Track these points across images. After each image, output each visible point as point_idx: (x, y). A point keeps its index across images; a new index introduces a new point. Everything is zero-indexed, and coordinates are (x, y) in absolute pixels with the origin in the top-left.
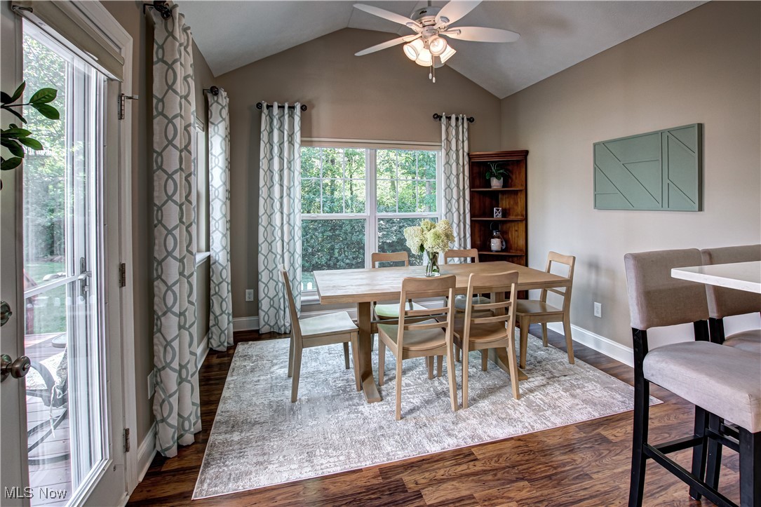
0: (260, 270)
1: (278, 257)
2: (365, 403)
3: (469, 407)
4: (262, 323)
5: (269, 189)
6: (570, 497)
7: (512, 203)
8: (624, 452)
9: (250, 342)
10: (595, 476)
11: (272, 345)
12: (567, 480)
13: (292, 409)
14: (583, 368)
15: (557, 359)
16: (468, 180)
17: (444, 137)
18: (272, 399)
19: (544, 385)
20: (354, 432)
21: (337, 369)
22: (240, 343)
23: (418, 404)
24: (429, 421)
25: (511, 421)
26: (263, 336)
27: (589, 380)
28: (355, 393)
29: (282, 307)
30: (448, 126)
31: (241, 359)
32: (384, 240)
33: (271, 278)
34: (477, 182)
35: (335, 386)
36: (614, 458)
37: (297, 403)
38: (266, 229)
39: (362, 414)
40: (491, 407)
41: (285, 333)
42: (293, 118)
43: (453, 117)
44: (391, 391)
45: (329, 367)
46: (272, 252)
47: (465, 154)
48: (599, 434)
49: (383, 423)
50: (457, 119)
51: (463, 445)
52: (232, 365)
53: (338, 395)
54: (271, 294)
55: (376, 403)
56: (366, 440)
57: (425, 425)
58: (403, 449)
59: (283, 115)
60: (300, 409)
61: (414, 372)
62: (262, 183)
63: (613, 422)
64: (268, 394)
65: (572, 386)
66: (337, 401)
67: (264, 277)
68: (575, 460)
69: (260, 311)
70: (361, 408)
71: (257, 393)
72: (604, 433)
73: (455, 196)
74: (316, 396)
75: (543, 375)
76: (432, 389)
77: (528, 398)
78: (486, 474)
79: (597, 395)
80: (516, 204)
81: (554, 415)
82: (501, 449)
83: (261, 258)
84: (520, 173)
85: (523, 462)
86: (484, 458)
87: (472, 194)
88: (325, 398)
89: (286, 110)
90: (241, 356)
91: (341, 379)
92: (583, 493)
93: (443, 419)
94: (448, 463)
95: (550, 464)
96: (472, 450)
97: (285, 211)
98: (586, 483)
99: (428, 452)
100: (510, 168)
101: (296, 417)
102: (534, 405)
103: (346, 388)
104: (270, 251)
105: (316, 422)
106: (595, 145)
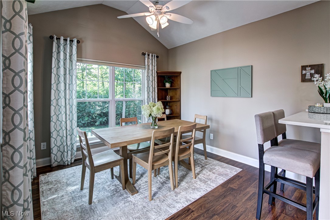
0: (52, 131)
1: (63, 123)
2: (130, 195)
3: (178, 187)
4: (53, 161)
5: (57, 85)
6: (235, 217)
7: (174, 94)
8: (241, 192)
9: (48, 174)
10: (237, 205)
11: (62, 173)
12: (229, 210)
13: (91, 209)
14: (211, 161)
15: (200, 159)
16: (157, 84)
17: (146, 63)
18: (77, 205)
19: (201, 171)
20: (132, 213)
21: (107, 180)
22: (41, 175)
23: (156, 190)
24: (165, 197)
25: (198, 189)
26: (54, 169)
27: (216, 165)
28: (122, 191)
29: (66, 151)
30: (148, 58)
31: (46, 185)
32: (102, 111)
33: (58, 135)
34: (160, 85)
35: (110, 190)
36: (239, 196)
37: (92, 204)
38: (55, 107)
39: (131, 202)
40: (187, 185)
41: (68, 165)
42: (72, 47)
43: (151, 55)
44: (140, 186)
45: (103, 180)
46: (59, 121)
47: (155, 72)
48: (230, 187)
49: (144, 204)
50: (152, 56)
51: (185, 206)
52: (41, 190)
53: (114, 194)
54: (58, 144)
55: (135, 194)
56: (140, 216)
57: (164, 200)
58: (160, 215)
59: (66, 44)
60: (96, 207)
61: (146, 174)
62: (53, 82)
63: (232, 181)
64: (72, 203)
65: (211, 169)
66: (115, 198)
67: (54, 135)
68: (228, 201)
69: (52, 154)
70: (129, 199)
71: (65, 204)
72: (231, 186)
73: (151, 90)
74: (102, 197)
75: (199, 166)
76: (158, 182)
77: (198, 177)
78: (200, 217)
79: (221, 171)
80: (176, 94)
81: (211, 183)
82: (200, 203)
83: (52, 124)
84: (178, 81)
85: (211, 207)
86: (196, 210)
87: (158, 89)
88: (108, 198)
89: (68, 42)
90: (44, 183)
91: (112, 185)
92: (238, 214)
93: (170, 195)
94: (183, 216)
95: (220, 205)
96: (189, 207)
97: (67, 97)
98: (237, 209)
99: (172, 214)
100: (173, 79)
101: (95, 212)
102: (202, 180)
103: (116, 190)
104: (58, 120)
105: (108, 213)
106: (211, 71)
